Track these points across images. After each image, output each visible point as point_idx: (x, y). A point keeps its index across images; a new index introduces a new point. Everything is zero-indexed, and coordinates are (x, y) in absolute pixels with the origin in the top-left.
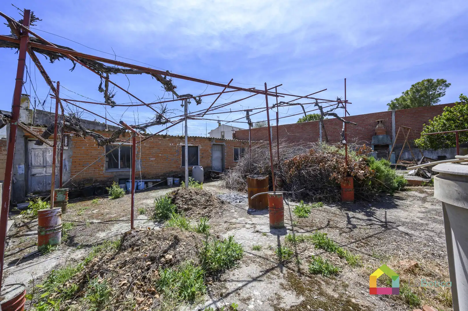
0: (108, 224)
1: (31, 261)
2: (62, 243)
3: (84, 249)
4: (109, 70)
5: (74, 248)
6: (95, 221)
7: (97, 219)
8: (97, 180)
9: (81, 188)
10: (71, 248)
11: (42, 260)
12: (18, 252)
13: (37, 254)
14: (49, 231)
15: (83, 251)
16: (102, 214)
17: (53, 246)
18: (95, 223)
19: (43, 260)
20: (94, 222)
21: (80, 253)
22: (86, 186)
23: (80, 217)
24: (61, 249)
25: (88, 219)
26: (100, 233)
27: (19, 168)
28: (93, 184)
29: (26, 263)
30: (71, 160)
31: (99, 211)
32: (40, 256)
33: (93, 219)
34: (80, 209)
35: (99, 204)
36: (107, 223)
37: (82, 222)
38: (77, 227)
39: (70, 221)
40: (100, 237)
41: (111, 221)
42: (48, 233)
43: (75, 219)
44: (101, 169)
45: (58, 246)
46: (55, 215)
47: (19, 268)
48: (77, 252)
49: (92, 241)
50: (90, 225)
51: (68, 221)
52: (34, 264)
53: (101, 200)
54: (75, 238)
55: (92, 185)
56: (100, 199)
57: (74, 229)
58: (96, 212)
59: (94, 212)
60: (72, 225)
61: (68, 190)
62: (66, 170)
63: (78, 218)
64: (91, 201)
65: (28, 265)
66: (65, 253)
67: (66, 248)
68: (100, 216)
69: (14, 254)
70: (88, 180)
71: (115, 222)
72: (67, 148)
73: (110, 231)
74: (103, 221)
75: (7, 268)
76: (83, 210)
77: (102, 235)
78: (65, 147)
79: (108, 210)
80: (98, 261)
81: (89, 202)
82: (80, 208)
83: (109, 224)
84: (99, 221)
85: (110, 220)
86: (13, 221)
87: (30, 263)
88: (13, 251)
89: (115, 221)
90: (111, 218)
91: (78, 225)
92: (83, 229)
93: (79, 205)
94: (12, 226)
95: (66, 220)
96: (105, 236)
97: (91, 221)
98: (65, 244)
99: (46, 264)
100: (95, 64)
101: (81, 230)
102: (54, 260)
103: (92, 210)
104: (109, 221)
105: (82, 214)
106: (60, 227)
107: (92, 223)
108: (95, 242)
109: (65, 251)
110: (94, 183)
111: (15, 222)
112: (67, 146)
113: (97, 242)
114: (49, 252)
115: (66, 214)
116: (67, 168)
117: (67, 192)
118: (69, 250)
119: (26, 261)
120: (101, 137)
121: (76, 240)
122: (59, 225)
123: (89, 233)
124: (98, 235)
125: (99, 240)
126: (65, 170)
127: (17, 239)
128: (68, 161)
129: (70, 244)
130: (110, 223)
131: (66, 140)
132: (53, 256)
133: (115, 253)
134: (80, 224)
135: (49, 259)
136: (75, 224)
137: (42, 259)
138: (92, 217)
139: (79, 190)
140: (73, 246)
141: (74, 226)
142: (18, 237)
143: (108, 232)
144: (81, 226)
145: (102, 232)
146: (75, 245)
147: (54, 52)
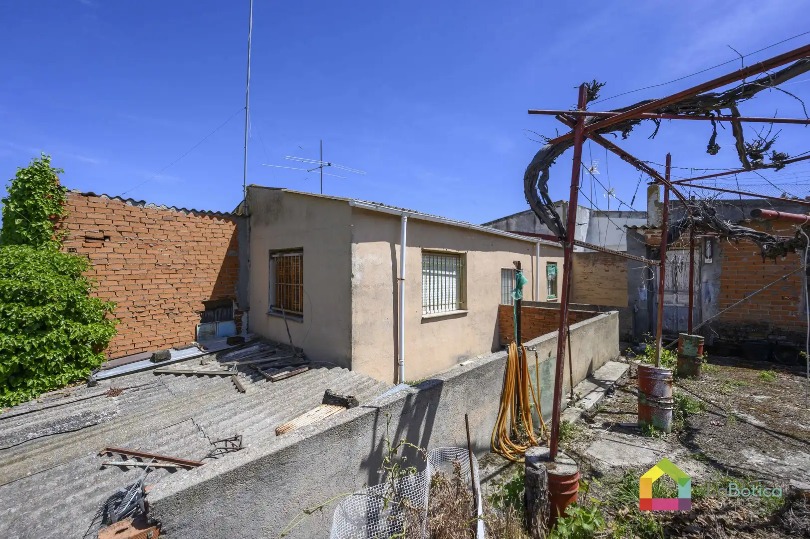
0: (779, 441)
1: (625, 436)
2: (673, 432)
3: (705, 466)
4: (730, 99)
5: (689, 453)
6: (751, 419)
7: (757, 417)
8: (778, 328)
9: (741, 339)
10: (685, 449)
11: (638, 443)
12: (618, 413)
13: (636, 429)
14: (652, 401)
15: (702, 467)
16: (775, 412)
17: (656, 428)
18: (750, 424)
19: (640, 444)
20: (749, 421)
21: (695, 467)
22: (751, 338)
23: (723, 397)
24: (669, 441)
25: (737, 408)
26: (753, 451)
27: (641, 291)
28: (770, 337)
29: (620, 435)
30: (719, 282)
31: (769, 400)
32: (639, 435)
33: (748, 413)
34: (727, 382)
35: (776, 385)
36: (780, 437)
37: (722, 410)
38: (710, 415)
39: (700, 398)
40: (749, 461)
41: (793, 437)
42: (650, 404)
43: (712, 397)
44: (792, 305)
45: (665, 433)
46: (661, 380)
47: (609, 437)
48: (690, 463)
49: (727, 458)
50: (735, 424)
51: (697, 396)
52: (627, 442)
53: (785, 378)
54: (698, 436)
55: (768, 339)
56: (781, 375)
57: (703, 418)
58: (762, 400)
59: (758, 398)
60: (701, 407)
61: (702, 339)
62: (710, 301)
63: (718, 396)
64: (758, 373)
65: (619, 440)
66: (672, 451)
67: (676, 445)
68: (767, 413)
69: (613, 413)
70: (755, 325)
71: (803, 444)
72: (711, 262)
73: (779, 462)
74: (770, 428)
75: (600, 428)
76: (733, 387)
77: (755, 459)
78: (708, 260)
79: (796, 409)
80: (716, 509)
81: (753, 374)
82: (728, 379)
83: (783, 441)
84: (762, 424)
85: (790, 433)
86: (628, 366)
87: (624, 438)
88: (614, 409)
89: (804, 441)
90: (794, 428)
91: (710, 412)
92: (718, 425)
93: (730, 374)
94: (625, 372)
95: (696, 392)
96: (760, 465)
97: (741, 415)
98: (677, 436)
99: (640, 451)
100: (695, 103)
101: (713, 424)
102: (651, 453)
103: (753, 391)
104: (787, 435)
105: (728, 392)
106: (669, 402)
107: (742, 421)
108: (732, 464)
109: (672, 450)
110: (773, 333)
111: (630, 368)
112: (710, 257)
113: (737, 466)
114: (650, 435)
115: (700, 382)
116: (712, 297)
117: (701, 342)
118: (679, 451)
119: (620, 432)
120: (770, 237)
121: (697, 440)
122: (668, 399)
123: (728, 439)
124: (745, 452)
125: (743, 466)
126: (707, 300)
127: (623, 393)
128: (713, 285)
129: (685, 440)
130: (786, 440)
131: (708, 245)
132: (653, 446)
133: (761, 522)
134: (717, 412)
135: (646, 447)
136: (708, 406)
137: (639, 441)
138: (746, 406)
139: (736, 343)
140: (688, 447)
141: (705, 410)
142: (625, 391)
143: (774, 460)
144: (717, 417)
145: (758, 451)
146: (693, 448)
147: (624, 122)
